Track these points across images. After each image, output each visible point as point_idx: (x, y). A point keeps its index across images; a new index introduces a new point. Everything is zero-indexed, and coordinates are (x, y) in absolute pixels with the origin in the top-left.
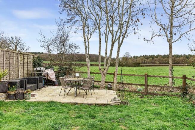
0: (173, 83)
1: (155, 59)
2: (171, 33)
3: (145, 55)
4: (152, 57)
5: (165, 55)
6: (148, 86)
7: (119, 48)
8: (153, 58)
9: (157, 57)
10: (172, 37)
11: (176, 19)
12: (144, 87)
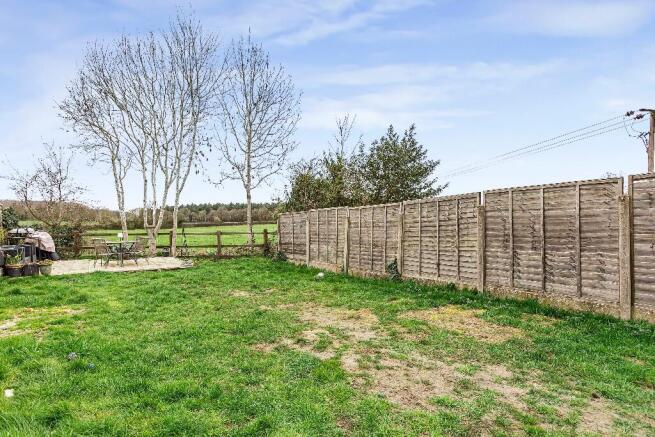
0: (253, 241)
1: (213, 211)
2: (248, 175)
3: (190, 204)
4: (206, 208)
5: (231, 204)
6: (222, 246)
7: (178, 195)
8: (208, 211)
9: (216, 207)
10: (249, 181)
11: (255, 159)
12: (216, 250)
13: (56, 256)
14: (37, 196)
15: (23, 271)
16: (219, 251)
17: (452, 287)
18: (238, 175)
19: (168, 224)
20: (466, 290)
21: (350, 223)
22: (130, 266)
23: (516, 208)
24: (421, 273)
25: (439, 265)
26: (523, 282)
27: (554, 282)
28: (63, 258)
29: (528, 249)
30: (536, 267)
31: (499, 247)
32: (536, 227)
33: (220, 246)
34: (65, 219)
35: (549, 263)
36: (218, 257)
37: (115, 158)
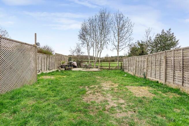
0: (119, 66)
10: (118, 50)
11: (120, 44)
13: (77, 67)
14: (75, 54)
15: (68, 69)
16: (110, 68)
17: (158, 82)
18: (115, 48)
19: (98, 61)
20: (161, 83)
21: (136, 61)
22: (88, 70)
23: (175, 56)
24: (151, 77)
25: (155, 75)
26: (176, 82)
27: (185, 83)
28: (78, 67)
29: (178, 70)
30: (180, 77)
31: (170, 70)
32: (181, 63)
33: (110, 67)
34: (80, 59)
35: (184, 76)
36: (109, 69)
37: (88, 45)
